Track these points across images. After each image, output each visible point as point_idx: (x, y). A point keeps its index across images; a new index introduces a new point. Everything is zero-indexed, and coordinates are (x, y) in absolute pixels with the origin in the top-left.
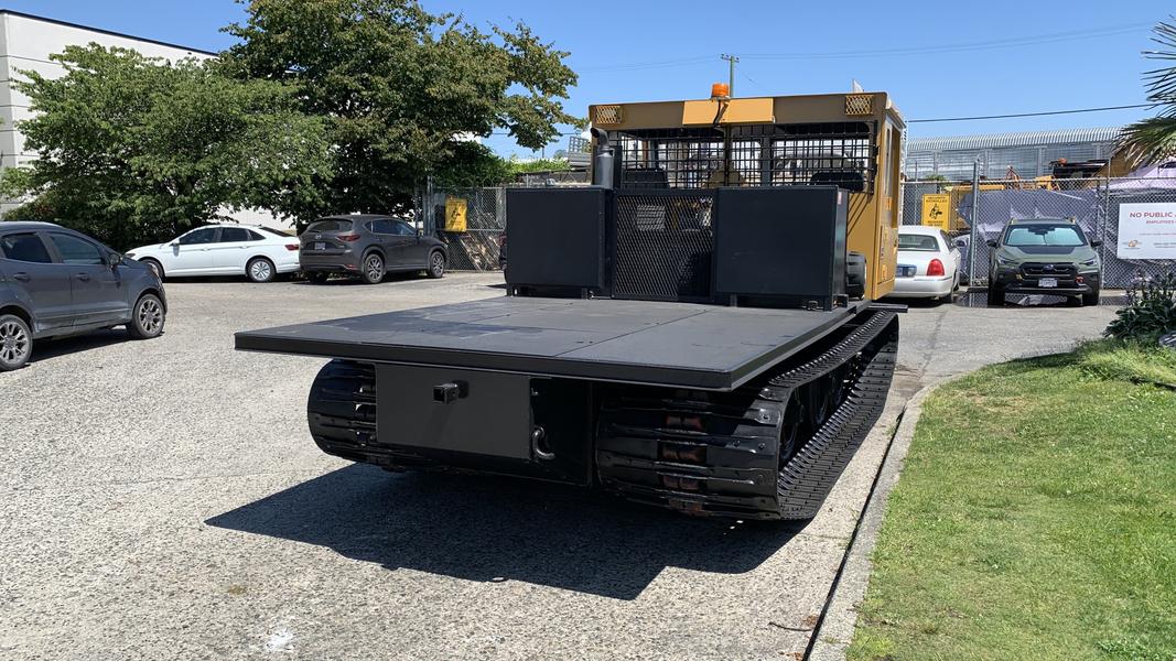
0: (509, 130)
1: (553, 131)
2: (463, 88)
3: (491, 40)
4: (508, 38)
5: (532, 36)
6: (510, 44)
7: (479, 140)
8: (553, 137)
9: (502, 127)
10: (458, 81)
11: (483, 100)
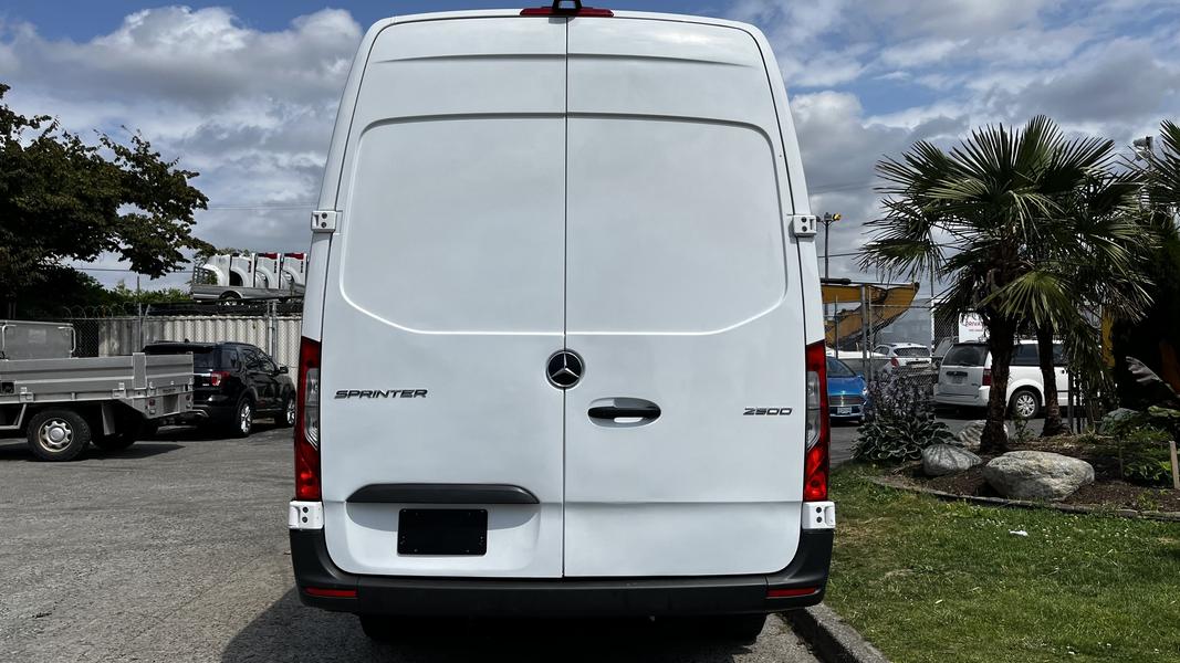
0: (121, 255)
1: (180, 257)
2: (62, 199)
3: (98, 153)
4: (120, 152)
5: (151, 151)
6: (123, 159)
7: (78, 265)
8: (178, 264)
9: (111, 250)
10: (53, 192)
11: (90, 216)
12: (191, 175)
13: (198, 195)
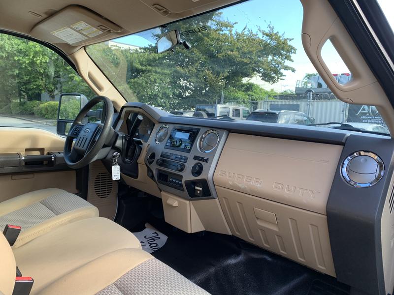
0: (261, 75)
3: (257, 36)
4: (263, 33)
5: (275, 31)
6: (265, 36)
8: (282, 77)
12: (290, 40)
13: (292, 48)
